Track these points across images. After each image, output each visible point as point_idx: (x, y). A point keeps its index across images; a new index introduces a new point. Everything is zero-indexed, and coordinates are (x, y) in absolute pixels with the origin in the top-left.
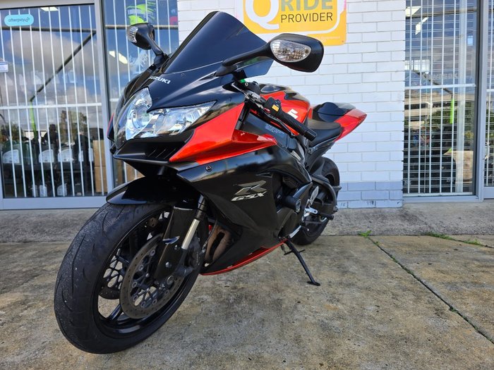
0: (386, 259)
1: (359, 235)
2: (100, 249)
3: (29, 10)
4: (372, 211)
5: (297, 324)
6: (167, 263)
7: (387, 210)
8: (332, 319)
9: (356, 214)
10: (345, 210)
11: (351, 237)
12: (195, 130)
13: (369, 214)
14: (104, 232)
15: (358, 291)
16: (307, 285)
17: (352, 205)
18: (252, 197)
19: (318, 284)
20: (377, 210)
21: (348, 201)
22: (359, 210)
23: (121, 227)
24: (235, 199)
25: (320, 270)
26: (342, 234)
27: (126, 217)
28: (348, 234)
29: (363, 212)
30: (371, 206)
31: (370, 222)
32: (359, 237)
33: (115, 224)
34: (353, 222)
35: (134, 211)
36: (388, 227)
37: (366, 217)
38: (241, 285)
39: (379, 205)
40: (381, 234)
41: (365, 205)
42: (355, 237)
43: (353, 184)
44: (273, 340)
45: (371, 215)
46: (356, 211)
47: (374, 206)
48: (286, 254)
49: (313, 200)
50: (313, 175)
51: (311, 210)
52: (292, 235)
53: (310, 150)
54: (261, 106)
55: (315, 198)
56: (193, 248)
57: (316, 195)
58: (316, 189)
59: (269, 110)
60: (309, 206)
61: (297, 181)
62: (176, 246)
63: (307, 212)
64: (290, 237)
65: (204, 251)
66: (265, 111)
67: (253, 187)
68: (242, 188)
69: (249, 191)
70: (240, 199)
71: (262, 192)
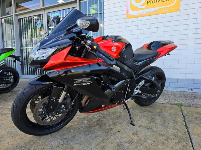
0: (180, 119)
1: (177, 105)
2: (22, 99)
3: (59, 11)
4: (190, 94)
5: (110, 140)
6: (51, 107)
7: (199, 94)
8: (126, 143)
9: (180, 94)
10: (175, 92)
11: (171, 105)
12: (51, 57)
13: (187, 95)
14: (24, 93)
15: (151, 132)
16: (129, 125)
17: (179, 90)
18: (84, 84)
19: (134, 125)
20: (193, 93)
21: (177, 88)
22: (183, 92)
23: (30, 92)
24: (75, 85)
25: (141, 119)
26: (168, 103)
27: (32, 88)
28: (171, 104)
29: (185, 94)
30: (190, 91)
31: (186, 99)
32: (176, 106)
33: (28, 91)
34: (176, 98)
35: (36, 86)
36: (195, 103)
37: (185, 96)
38: (102, 119)
39: (195, 91)
40: (189, 106)
41: (187, 90)
42: (173, 106)
43: (180, 79)
44: (94, 145)
45: (188, 96)
46: (181, 93)
47: (192, 91)
48: (125, 109)
49: (140, 86)
50: (143, 75)
51: (138, 91)
52: (126, 102)
53: (138, 64)
54: (87, 47)
55: (141, 85)
56: (67, 102)
57: (142, 85)
58: (142, 81)
59: (90, 48)
60: (138, 89)
61: (118, 78)
62: (55, 101)
63: (136, 92)
64: (125, 102)
65: (73, 104)
66: (88, 48)
67: (82, 80)
68: (76, 80)
69: (81, 82)
70: (78, 85)
71: (89, 83)
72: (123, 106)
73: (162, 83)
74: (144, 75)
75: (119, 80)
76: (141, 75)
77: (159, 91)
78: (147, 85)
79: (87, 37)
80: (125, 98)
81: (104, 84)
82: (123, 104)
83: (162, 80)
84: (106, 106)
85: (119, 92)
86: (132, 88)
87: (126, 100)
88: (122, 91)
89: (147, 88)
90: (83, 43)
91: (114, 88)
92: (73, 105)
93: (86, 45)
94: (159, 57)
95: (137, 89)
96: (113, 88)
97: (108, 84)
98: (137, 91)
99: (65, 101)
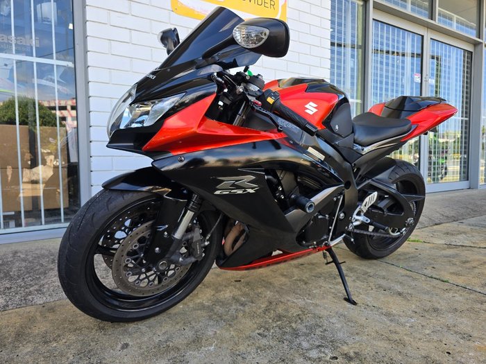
6: (157, 249)
18: (240, 192)
24: (218, 192)
48: (327, 263)
49: (367, 207)
50: (373, 180)
51: (362, 218)
52: (332, 244)
53: (363, 150)
54: (252, 99)
55: (370, 205)
56: (192, 238)
57: (372, 202)
58: (372, 195)
59: (260, 103)
60: (362, 214)
61: (319, 182)
62: (166, 233)
63: (356, 220)
64: (329, 245)
65: (206, 243)
66: (255, 103)
67: (237, 181)
68: (223, 181)
69: (233, 185)
70: (224, 193)
71: (252, 188)
72: (325, 256)
73: (416, 202)
74: (377, 179)
75: (322, 185)
76: (369, 179)
77: (410, 220)
78: (382, 204)
79: (248, 78)
80: (331, 234)
81: (284, 196)
82: (325, 251)
83: (416, 193)
84: (285, 253)
85: (320, 217)
86: (349, 210)
87: (332, 240)
88: (327, 216)
89: (383, 211)
90: (241, 90)
91: (311, 206)
92: (206, 247)
93: (249, 95)
94: (414, 134)
95: (359, 214)
96: (308, 204)
97: (293, 196)
98: (358, 219)
99: (189, 236)
